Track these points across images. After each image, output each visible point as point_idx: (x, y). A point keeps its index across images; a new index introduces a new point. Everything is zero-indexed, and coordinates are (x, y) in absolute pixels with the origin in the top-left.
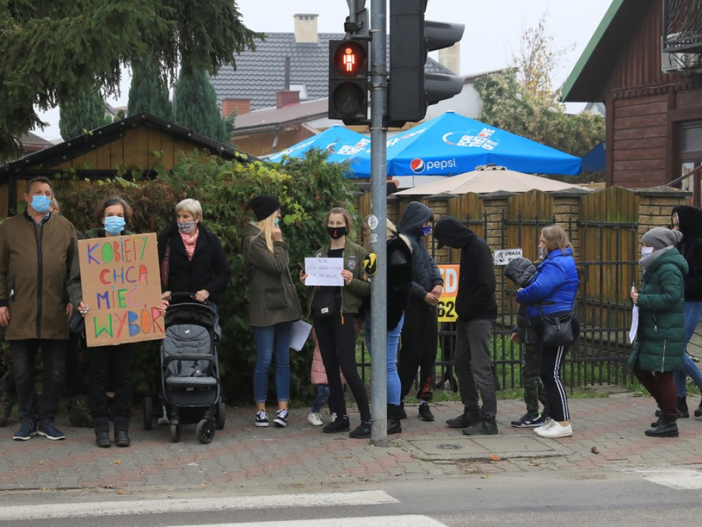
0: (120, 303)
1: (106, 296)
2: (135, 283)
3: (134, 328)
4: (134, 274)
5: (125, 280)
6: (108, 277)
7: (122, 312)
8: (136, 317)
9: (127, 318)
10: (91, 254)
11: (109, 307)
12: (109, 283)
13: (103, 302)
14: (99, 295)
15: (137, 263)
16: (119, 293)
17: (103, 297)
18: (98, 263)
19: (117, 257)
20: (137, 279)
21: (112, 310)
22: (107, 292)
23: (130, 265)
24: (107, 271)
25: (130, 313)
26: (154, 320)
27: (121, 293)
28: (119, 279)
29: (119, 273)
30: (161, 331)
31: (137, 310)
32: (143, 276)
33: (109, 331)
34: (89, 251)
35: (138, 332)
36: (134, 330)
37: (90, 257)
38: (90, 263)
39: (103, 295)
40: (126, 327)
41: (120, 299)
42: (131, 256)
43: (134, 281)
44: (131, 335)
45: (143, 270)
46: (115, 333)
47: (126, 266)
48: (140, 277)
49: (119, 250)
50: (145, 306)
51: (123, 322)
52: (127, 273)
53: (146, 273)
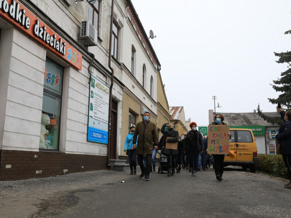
4: (222, 136)
5: (220, 137)
6: (215, 136)
7: (218, 146)
8: (222, 147)
9: (219, 148)
12: (215, 137)
13: (213, 142)
14: (212, 140)
15: (224, 133)
17: (213, 141)
18: (213, 132)
19: (218, 131)
21: (215, 145)
23: (222, 133)
24: (215, 134)
25: (220, 146)
26: (227, 149)
27: (218, 140)
28: (218, 137)
29: (218, 135)
30: (228, 152)
31: (222, 146)
32: (225, 136)
34: (211, 128)
35: (222, 152)
36: (221, 151)
38: (211, 131)
40: (218, 150)
42: (222, 130)
43: (222, 138)
44: (220, 152)
46: (215, 151)
47: (220, 133)
48: (224, 137)
49: (219, 129)
50: (225, 145)
51: (218, 148)
52: (220, 135)
53: (226, 136)
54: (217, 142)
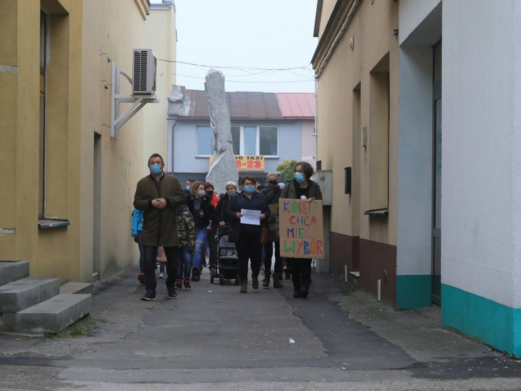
0: (300, 236)
1: (292, 230)
2: (308, 226)
3: (307, 250)
4: (308, 221)
5: (303, 223)
6: (294, 220)
7: (300, 241)
8: (309, 244)
9: (303, 244)
10: (286, 206)
11: (293, 237)
12: (295, 223)
13: (291, 234)
14: (288, 229)
15: (311, 216)
16: (299, 231)
17: (291, 231)
18: (289, 212)
19: (300, 212)
20: (310, 224)
21: (295, 239)
22: (293, 229)
23: (307, 216)
24: (294, 217)
25: (305, 242)
26: (318, 247)
27: (301, 230)
28: (300, 222)
29: (300, 219)
30: (322, 254)
31: (309, 241)
32: (313, 223)
33: (293, 250)
34: (285, 205)
35: (309, 253)
36: (307, 252)
37: (285, 208)
38: (284, 211)
39: (290, 229)
40: (302, 249)
41: (300, 234)
42: (307, 211)
44: (305, 254)
45: (314, 220)
46: (296, 251)
47: (305, 216)
49: (301, 207)
50: (314, 239)
51: (300, 246)
52: (305, 220)
53: (315, 221)
54: (298, 235)
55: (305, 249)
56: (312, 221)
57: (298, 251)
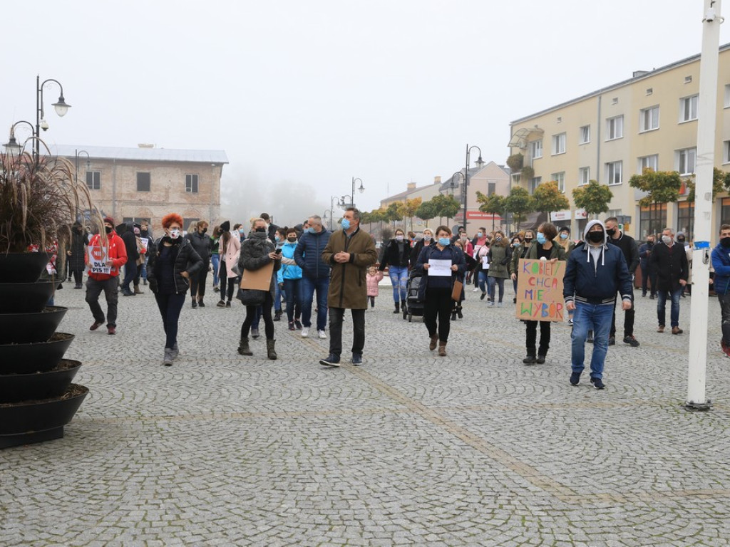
1: (531, 292)
3: (545, 313)
4: (549, 283)
5: (543, 285)
6: (534, 282)
7: (539, 303)
8: (548, 307)
9: (541, 307)
11: (531, 299)
12: (534, 285)
13: (529, 295)
14: (527, 291)
15: (552, 277)
16: (538, 293)
17: (529, 293)
18: (529, 273)
19: (540, 273)
20: (551, 286)
21: (533, 301)
22: (531, 290)
23: (548, 277)
24: (532, 278)
25: (544, 304)
26: (557, 310)
27: (540, 292)
28: (540, 284)
29: (540, 280)
31: (548, 304)
33: (529, 311)
34: (525, 266)
37: (525, 269)
40: (540, 311)
41: (539, 296)
42: (549, 272)
43: (549, 287)
44: (542, 316)
45: (555, 281)
46: (533, 314)
47: (545, 277)
48: (553, 285)
49: (543, 268)
50: (553, 302)
51: (538, 309)
52: (545, 282)
53: (556, 283)
54: (537, 297)
55: (543, 311)
56: (553, 283)
57: (535, 314)
